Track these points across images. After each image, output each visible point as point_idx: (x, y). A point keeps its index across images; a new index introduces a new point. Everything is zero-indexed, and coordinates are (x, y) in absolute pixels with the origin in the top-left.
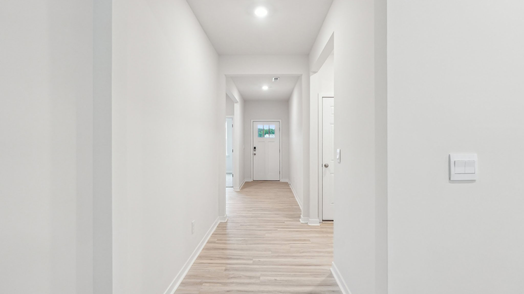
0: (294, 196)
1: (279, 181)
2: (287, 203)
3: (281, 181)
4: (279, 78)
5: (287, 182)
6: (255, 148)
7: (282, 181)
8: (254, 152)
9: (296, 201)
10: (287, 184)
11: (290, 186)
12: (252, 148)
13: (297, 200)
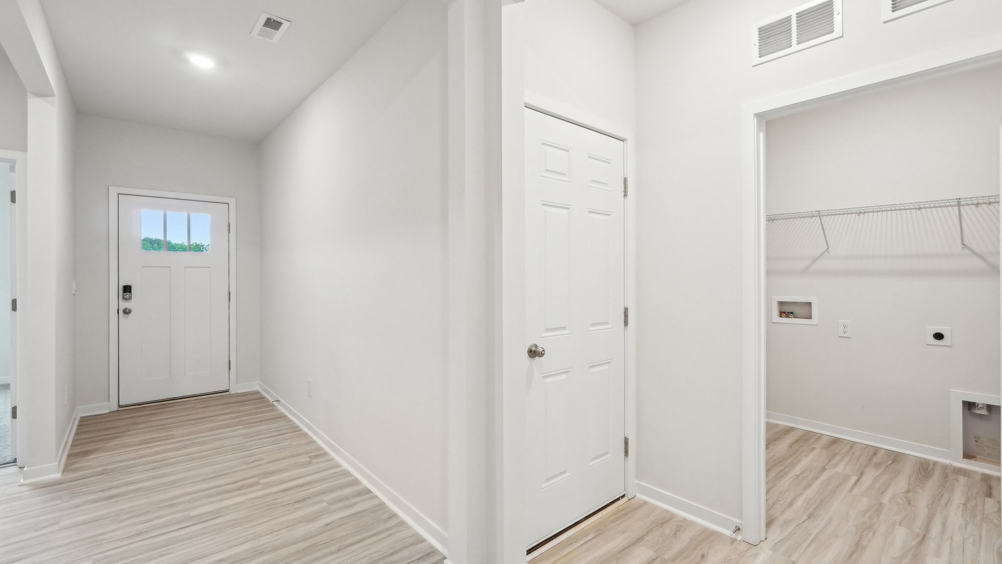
0: (320, 448)
1: (227, 391)
2: (323, 492)
3: (232, 391)
4: (285, 25)
5: (257, 393)
6: (127, 289)
7: (239, 391)
8: (124, 305)
9: (347, 473)
10: (256, 400)
11: (279, 407)
12: (114, 291)
13: (345, 465)
